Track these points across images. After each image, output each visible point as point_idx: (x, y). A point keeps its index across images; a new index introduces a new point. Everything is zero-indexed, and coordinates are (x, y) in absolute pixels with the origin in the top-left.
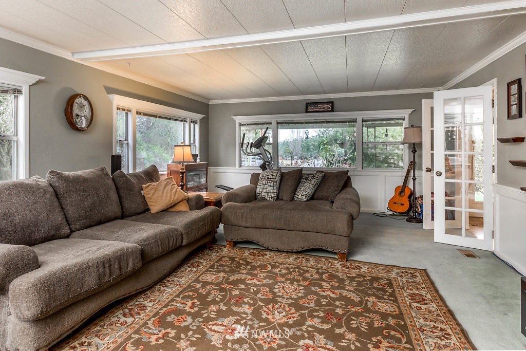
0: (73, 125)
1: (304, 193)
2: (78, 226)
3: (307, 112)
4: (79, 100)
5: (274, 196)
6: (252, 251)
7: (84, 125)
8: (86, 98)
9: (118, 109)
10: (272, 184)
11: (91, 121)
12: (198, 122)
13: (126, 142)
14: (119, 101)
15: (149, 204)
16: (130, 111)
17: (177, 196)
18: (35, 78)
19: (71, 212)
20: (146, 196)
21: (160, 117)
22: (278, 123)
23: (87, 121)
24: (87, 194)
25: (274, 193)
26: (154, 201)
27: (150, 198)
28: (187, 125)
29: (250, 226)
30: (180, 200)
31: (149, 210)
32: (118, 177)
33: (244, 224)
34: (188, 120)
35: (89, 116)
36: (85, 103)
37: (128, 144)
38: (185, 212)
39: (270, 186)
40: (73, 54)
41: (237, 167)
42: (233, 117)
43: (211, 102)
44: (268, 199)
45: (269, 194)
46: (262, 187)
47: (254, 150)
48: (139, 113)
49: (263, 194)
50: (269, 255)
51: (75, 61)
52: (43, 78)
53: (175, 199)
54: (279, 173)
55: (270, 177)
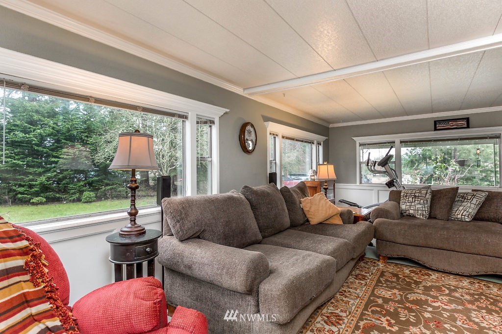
0: (245, 149)
1: (465, 212)
2: (266, 234)
3: (436, 129)
4: (249, 128)
5: (426, 214)
6: (411, 269)
7: (250, 148)
8: (252, 126)
9: (270, 134)
10: (422, 201)
11: (255, 145)
12: (322, 143)
13: (274, 161)
14: (272, 127)
15: (308, 216)
16: (277, 135)
17: (331, 210)
18: (223, 110)
19: (261, 221)
20: (305, 209)
21: (296, 140)
22: (401, 142)
23: (253, 144)
24: (271, 206)
25: (425, 211)
26: (312, 214)
27: (309, 211)
28: (314, 147)
29: (409, 243)
30: (334, 214)
31: (308, 221)
32: (285, 192)
33: (401, 241)
34: (315, 142)
35: (254, 141)
36: (252, 129)
37: (276, 163)
38: (340, 225)
39: (420, 204)
40: (244, 89)
41: (358, 183)
42: (354, 138)
43: (331, 126)
44: (419, 216)
45: (420, 212)
46: (408, 204)
47: (378, 168)
48: (283, 137)
49: (411, 212)
50: (434, 276)
51: (245, 95)
52: (228, 110)
53: (330, 212)
54: (429, 191)
55: (417, 195)
